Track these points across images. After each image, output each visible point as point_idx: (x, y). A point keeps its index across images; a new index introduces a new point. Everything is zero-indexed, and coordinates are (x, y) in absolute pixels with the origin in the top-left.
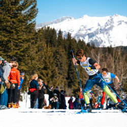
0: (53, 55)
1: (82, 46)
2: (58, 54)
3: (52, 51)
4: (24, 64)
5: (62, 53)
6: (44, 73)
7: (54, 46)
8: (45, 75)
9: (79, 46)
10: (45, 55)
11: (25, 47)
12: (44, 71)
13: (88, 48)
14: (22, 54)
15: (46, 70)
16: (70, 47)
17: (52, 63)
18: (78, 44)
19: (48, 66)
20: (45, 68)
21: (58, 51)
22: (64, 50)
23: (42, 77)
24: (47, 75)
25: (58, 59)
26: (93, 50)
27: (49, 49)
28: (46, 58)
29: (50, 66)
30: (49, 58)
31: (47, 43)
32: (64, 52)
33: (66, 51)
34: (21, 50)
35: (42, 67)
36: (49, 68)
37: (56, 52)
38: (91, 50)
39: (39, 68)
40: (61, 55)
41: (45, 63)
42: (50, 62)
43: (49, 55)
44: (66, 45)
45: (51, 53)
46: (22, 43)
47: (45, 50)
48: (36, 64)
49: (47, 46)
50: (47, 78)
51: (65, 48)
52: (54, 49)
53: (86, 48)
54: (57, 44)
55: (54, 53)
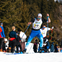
0: (28, 10)
1: (52, 3)
2: (33, 10)
3: (28, 8)
4: (5, 18)
5: (36, 9)
6: (22, 25)
7: (30, 4)
8: (23, 27)
9: (49, 3)
10: (22, 11)
11: (6, 4)
12: (22, 24)
13: (57, 4)
14: (4, 10)
15: (24, 22)
16: (42, 4)
17: (28, 17)
18: (48, 1)
19: (25, 20)
20: (23, 21)
21: (32, 7)
22: (37, 6)
23: (21, 28)
24: (24, 27)
25: (33, 14)
26: (61, 6)
27: (25, 5)
28: (23, 13)
29: (27, 20)
30: (26, 13)
31: (24, 2)
32: (38, 8)
33: (39, 7)
34: (3, 7)
35: (20, 20)
36: (26, 21)
37: (31, 8)
38: (59, 6)
39: (18, 21)
40: (35, 11)
41: (23, 17)
42: (26, 17)
43: (26, 11)
44: (39, 2)
45: (27, 9)
46: (3, 1)
47: (22, 7)
48: (15, 18)
49: (24, 4)
50: (24, 29)
51: (38, 5)
52: (29, 6)
53: (55, 5)
54: (32, 2)
55: (29, 9)
